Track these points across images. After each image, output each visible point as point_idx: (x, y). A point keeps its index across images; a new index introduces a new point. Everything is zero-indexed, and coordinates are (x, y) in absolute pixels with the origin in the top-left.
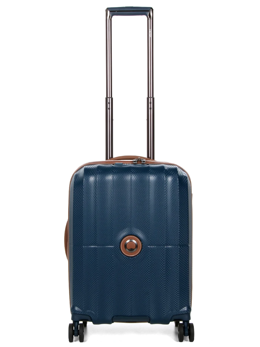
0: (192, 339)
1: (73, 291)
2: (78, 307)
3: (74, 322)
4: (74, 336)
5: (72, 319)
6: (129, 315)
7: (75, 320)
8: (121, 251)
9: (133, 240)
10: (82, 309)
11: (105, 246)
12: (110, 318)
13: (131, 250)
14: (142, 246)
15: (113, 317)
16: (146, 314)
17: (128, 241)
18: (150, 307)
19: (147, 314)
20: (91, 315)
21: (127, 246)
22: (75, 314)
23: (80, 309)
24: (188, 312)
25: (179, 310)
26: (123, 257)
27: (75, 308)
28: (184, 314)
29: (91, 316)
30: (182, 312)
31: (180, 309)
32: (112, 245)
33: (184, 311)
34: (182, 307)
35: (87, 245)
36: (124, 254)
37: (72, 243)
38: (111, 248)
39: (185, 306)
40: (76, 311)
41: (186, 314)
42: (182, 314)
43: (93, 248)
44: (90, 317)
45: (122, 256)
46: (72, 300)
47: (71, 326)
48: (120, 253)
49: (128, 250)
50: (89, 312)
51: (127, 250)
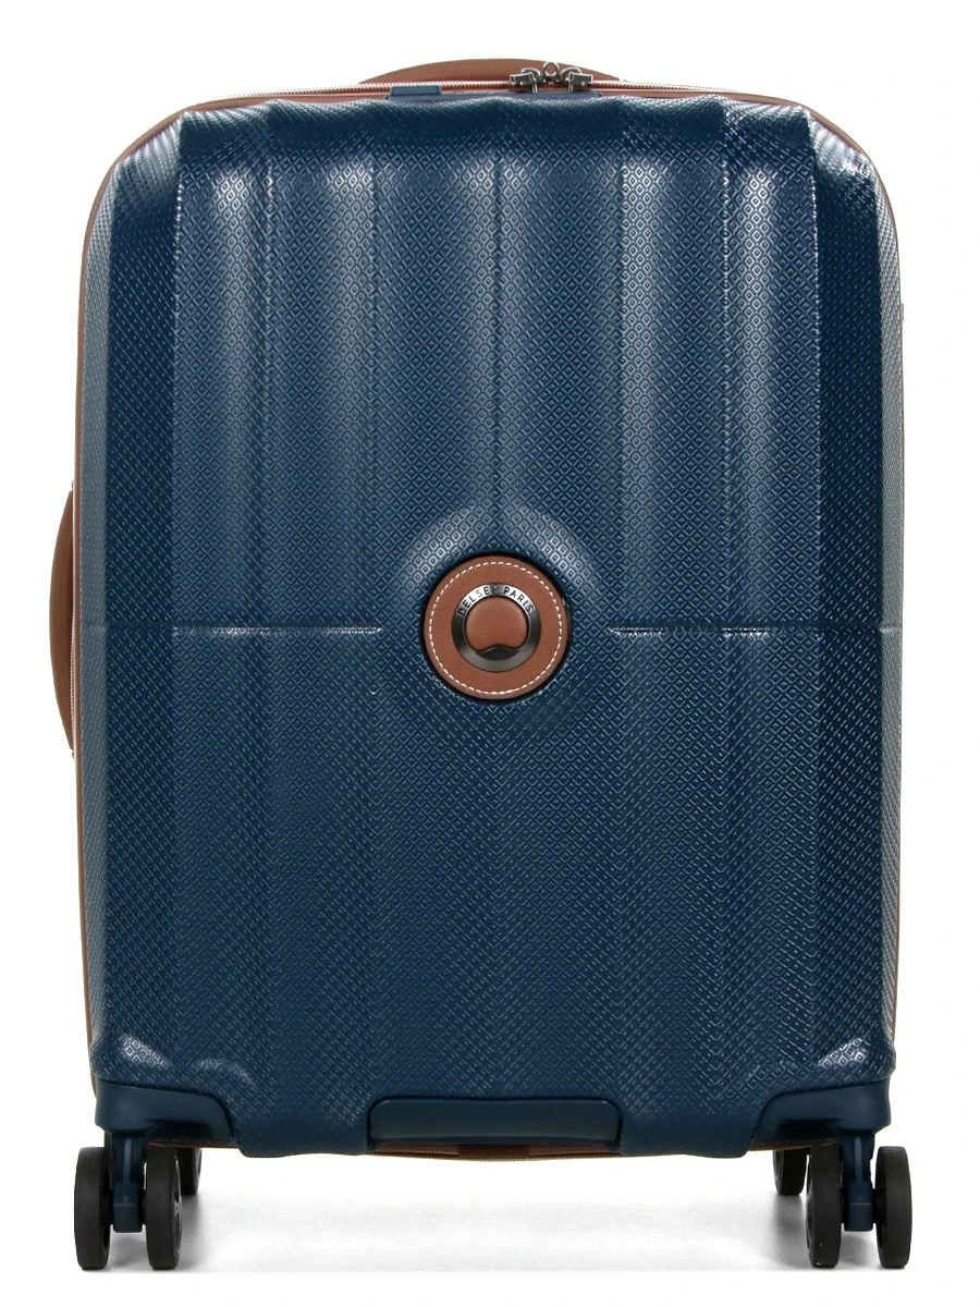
0: (895, 1254)
1: (109, 934)
2: (138, 1035)
3: (115, 1136)
4: (112, 1226)
5: (104, 1117)
6: (480, 1092)
7: (120, 1125)
8: (431, 664)
9: (512, 589)
10: (165, 1054)
11: (324, 626)
12: (351, 1113)
13: (498, 652)
14: (571, 625)
15: (377, 1102)
16: (596, 1085)
17: (476, 595)
18: (623, 1038)
19: (602, 1086)
20: (229, 1091)
21: (471, 628)
22: (118, 1083)
23: (156, 1047)
24: (873, 1072)
25: (816, 1060)
26: (444, 701)
27: (120, 1044)
28: (844, 1086)
29: (229, 1100)
30: (831, 1070)
31: (824, 1053)
32: (371, 622)
33: (848, 1069)
34: (832, 1038)
35: (198, 624)
36: (446, 683)
37: (100, 615)
38: (363, 644)
39: (854, 1034)
40: (126, 1062)
41: (861, 1084)
42: (834, 1087)
43: (240, 639)
44: (221, 1102)
45: (437, 692)
46: (99, 992)
47: (90, 1165)
48: (423, 675)
49: (480, 652)
50: (212, 1073)
51: (471, 656)
